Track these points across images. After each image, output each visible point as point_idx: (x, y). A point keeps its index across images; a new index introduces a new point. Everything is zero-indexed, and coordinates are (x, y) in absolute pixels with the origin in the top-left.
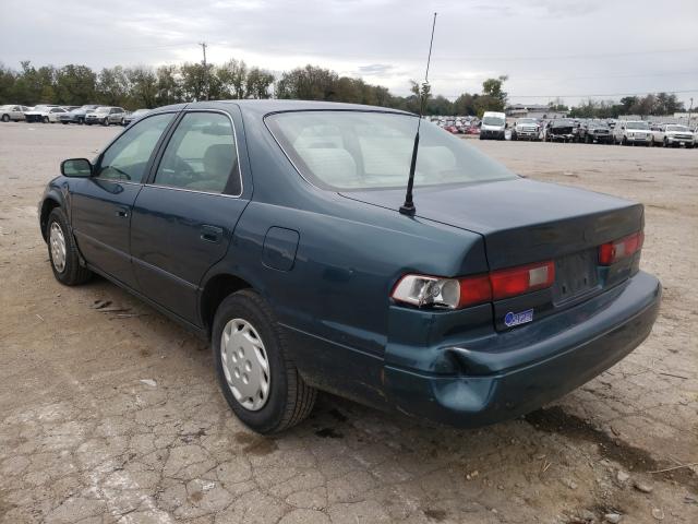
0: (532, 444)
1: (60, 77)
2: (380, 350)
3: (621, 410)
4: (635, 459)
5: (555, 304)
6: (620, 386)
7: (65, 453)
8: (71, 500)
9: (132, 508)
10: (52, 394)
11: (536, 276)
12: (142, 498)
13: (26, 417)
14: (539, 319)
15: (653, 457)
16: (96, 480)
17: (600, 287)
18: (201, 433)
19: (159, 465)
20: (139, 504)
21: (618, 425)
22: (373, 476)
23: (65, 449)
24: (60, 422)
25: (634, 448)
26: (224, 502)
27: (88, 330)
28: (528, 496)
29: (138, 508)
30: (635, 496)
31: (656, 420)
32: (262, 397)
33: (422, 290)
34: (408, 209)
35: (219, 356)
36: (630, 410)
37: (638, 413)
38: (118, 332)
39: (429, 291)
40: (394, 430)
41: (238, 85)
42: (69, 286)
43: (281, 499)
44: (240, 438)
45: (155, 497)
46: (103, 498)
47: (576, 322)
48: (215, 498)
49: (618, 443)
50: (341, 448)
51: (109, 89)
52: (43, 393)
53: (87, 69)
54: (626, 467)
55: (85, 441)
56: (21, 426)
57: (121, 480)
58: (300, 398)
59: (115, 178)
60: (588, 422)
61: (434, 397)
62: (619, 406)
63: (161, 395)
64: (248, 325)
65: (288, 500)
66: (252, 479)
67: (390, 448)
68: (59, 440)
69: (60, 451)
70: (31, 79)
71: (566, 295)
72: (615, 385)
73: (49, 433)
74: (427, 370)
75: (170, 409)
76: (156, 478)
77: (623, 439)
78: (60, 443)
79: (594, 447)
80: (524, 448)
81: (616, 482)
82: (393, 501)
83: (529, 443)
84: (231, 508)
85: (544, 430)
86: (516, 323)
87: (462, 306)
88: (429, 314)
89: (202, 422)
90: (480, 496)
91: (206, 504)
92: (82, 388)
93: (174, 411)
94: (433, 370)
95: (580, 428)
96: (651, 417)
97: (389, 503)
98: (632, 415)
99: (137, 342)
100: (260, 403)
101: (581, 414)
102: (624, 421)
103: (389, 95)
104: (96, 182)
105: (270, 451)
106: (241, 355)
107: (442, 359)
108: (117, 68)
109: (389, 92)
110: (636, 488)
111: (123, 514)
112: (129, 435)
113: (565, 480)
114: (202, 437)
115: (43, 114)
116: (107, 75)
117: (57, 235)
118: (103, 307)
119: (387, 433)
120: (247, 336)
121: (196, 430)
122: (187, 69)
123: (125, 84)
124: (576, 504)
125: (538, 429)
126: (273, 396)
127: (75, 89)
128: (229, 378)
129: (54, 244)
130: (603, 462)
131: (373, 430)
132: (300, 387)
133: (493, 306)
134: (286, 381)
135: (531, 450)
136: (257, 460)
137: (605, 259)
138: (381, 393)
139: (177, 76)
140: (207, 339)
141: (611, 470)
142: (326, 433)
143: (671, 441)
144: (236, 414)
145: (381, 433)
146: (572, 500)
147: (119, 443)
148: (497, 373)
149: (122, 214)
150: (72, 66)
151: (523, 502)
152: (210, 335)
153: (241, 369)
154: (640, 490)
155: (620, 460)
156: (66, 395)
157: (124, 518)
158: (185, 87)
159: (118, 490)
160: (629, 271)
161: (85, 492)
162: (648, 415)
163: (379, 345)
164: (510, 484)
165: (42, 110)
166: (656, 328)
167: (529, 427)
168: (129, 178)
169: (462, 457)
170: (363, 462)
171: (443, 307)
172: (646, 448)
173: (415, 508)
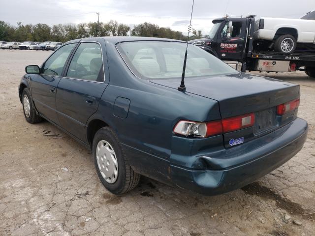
0: (244, 201)
1: (35, 29)
2: (168, 157)
3: (288, 184)
4: (294, 208)
5: (255, 134)
6: (287, 172)
7: (23, 203)
8: (24, 225)
9: (52, 230)
10: (19, 174)
11: (245, 121)
12: (57, 225)
13: (7, 185)
14: (246, 142)
15: (303, 207)
16: (36, 216)
17: (278, 125)
18: (87, 194)
19: (66, 209)
20: (55, 228)
21: (286, 191)
22: (166, 216)
23: (23, 201)
24: (22, 188)
25: (293, 203)
26: (95, 228)
27: (39, 144)
28: (241, 227)
29: (55, 230)
30: (293, 227)
31: (305, 189)
32: (115, 177)
33: (188, 128)
34: (182, 89)
35: (96, 158)
36: (292, 184)
37: (296, 185)
38: (52, 145)
39: (191, 128)
40: (177, 193)
41: (114, 32)
42: (32, 123)
43: (122, 226)
44: (105, 196)
45: (63, 225)
46: (38, 225)
47: (266, 143)
48: (91, 226)
49: (286, 200)
50: (152, 201)
51: (56, 34)
52: (16, 174)
53: (46, 25)
54: (289, 212)
55: (33, 197)
56: (4, 189)
57: (48, 216)
58: (132, 178)
59: (51, 74)
60: (271, 190)
61: (194, 181)
62: (286, 182)
63: (70, 175)
64: (108, 144)
65: (125, 227)
66: (109, 216)
67: (175, 201)
68: (20, 197)
69: (21, 201)
70: (22, 30)
71: (260, 130)
72: (284, 172)
73: (16, 193)
74: (190, 167)
75: (73, 182)
76: (64, 216)
77: (288, 198)
78: (21, 198)
79: (274, 202)
80: (240, 202)
81: (284, 220)
82: (176, 228)
83: (242, 200)
84: (98, 230)
85: (249, 194)
86: (235, 144)
87: (207, 136)
88: (192, 140)
89: (88, 188)
90: (217, 226)
91: (87, 228)
92: (34, 171)
93: (75, 183)
94: (193, 167)
95: (267, 193)
96: (302, 188)
97: (173, 229)
98: (293, 186)
99: (60, 150)
100: (114, 180)
101: (268, 186)
102: (289, 189)
103: (183, 35)
104: (42, 76)
105: (119, 203)
106: (105, 157)
107: (198, 162)
108: (59, 25)
109: (182, 34)
110: (294, 223)
111: (47, 233)
112: (54, 194)
113: (259, 218)
114: (87, 195)
115: (27, 46)
116: (56, 28)
117: (26, 100)
118: (47, 133)
119: (174, 194)
120: (108, 148)
121: (85, 192)
122: (90, 25)
123: (63, 32)
124: (265, 230)
125: (247, 193)
126: (119, 177)
127: (41, 34)
128: (100, 168)
129: (25, 104)
130: (278, 210)
131: (167, 193)
132: (132, 173)
133: (223, 135)
134: (125, 170)
135: (243, 204)
136: (112, 207)
137: (280, 112)
138: (169, 178)
139: (87, 28)
140: (90, 149)
141: (282, 214)
142: (145, 194)
143: (312, 199)
144: (104, 184)
145: (171, 194)
146: (262, 229)
147: (48, 198)
148: (225, 169)
149: (53, 91)
150: (40, 24)
151: (238, 229)
152: (91, 148)
153: (105, 164)
154: (296, 224)
155: (287, 209)
156: (26, 175)
157: (48, 235)
158: (90, 33)
159: (46, 221)
160: (292, 118)
161: (30, 222)
162: (301, 187)
163: (168, 155)
164: (232, 220)
165: (26, 44)
166: (306, 144)
167: (243, 192)
168: (57, 74)
169: (209, 207)
170: (162, 208)
171: (198, 137)
172: (299, 203)
173: (186, 232)
